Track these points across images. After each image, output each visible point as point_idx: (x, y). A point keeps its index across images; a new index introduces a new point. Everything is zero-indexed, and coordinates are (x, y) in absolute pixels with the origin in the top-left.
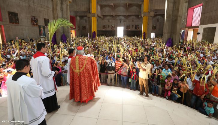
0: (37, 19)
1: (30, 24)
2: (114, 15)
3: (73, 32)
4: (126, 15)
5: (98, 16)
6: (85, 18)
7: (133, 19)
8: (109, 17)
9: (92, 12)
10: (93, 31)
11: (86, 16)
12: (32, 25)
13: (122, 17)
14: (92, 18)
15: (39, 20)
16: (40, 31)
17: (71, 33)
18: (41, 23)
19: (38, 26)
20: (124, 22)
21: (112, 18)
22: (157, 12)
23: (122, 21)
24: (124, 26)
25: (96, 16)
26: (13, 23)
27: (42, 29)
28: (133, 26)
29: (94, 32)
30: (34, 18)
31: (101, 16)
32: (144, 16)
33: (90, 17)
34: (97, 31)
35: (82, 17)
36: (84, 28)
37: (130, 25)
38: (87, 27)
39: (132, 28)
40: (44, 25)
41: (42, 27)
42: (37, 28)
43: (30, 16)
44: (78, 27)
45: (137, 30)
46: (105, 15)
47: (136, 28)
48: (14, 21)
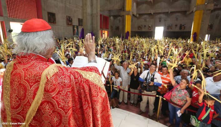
0: (72, 19)
1: (65, 23)
2: (152, 13)
3: (106, 33)
4: (168, 12)
5: (133, 15)
6: (119, 18)
7: (177, 17)
8: (146, 16)
9: (127, 10)
10: (126, 31)
11: (120, 16)
12: (67, 25)
13: (162, 16)
14: (127, 16)
15: (73, 19)
16: (74, 30)
17: (104, 34)
18: (76, 23)
19: (72, 26)
20: (165, 20)
21: (150, 16)
22: (217, 5)
23: (163, 20)
24: (165, 26)
25: (131, 14)
26: (51, 23)
27: (76, 29)
28: (176, 25)
29: (128, 32)
30: (69, 18)
31: (137, 15)
32: (195, 11)
33: (124, 16)
34: (132, 32)
35: (115, 17)
36: (117, 28)
37: (172, 25)
38: (121, 27)
39: (176, 28)
40: (78, 25)
41: (75, 27)
42: (71, 28)
43: (66, 16)
44: (112, 27)
45: (182, 31)
46: (141, 13)
47: (181, 28)
48: (52, 21)
